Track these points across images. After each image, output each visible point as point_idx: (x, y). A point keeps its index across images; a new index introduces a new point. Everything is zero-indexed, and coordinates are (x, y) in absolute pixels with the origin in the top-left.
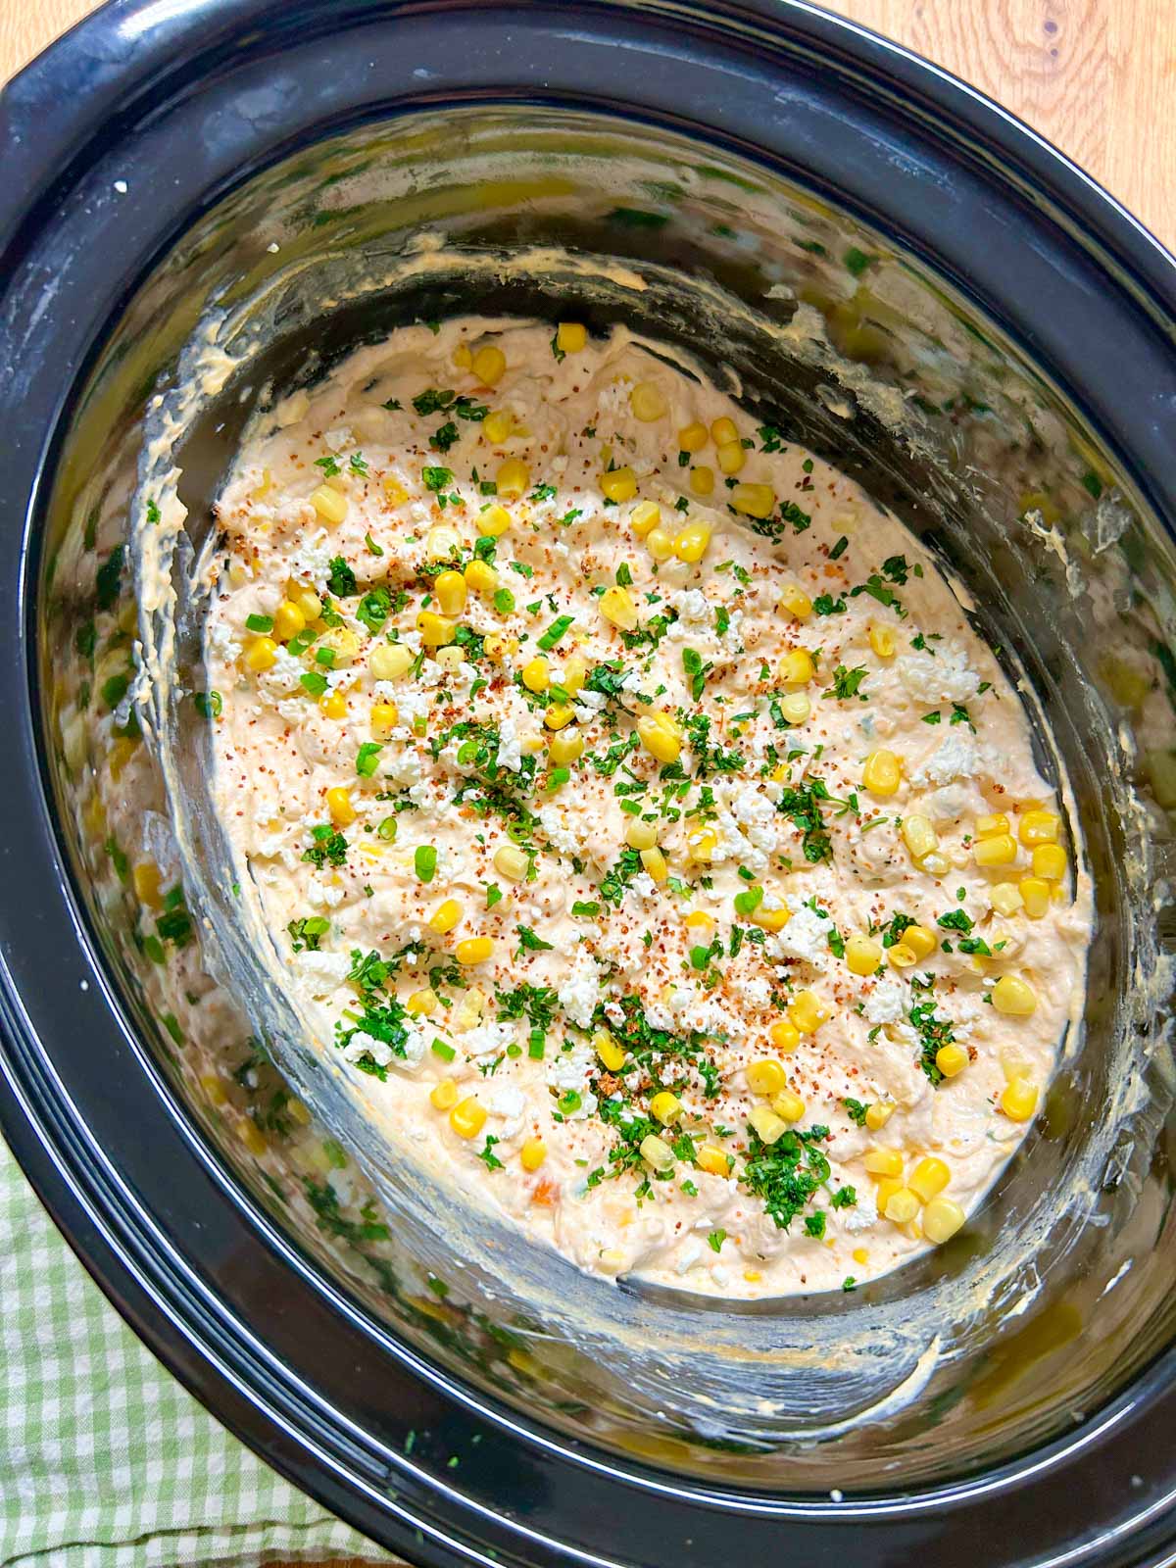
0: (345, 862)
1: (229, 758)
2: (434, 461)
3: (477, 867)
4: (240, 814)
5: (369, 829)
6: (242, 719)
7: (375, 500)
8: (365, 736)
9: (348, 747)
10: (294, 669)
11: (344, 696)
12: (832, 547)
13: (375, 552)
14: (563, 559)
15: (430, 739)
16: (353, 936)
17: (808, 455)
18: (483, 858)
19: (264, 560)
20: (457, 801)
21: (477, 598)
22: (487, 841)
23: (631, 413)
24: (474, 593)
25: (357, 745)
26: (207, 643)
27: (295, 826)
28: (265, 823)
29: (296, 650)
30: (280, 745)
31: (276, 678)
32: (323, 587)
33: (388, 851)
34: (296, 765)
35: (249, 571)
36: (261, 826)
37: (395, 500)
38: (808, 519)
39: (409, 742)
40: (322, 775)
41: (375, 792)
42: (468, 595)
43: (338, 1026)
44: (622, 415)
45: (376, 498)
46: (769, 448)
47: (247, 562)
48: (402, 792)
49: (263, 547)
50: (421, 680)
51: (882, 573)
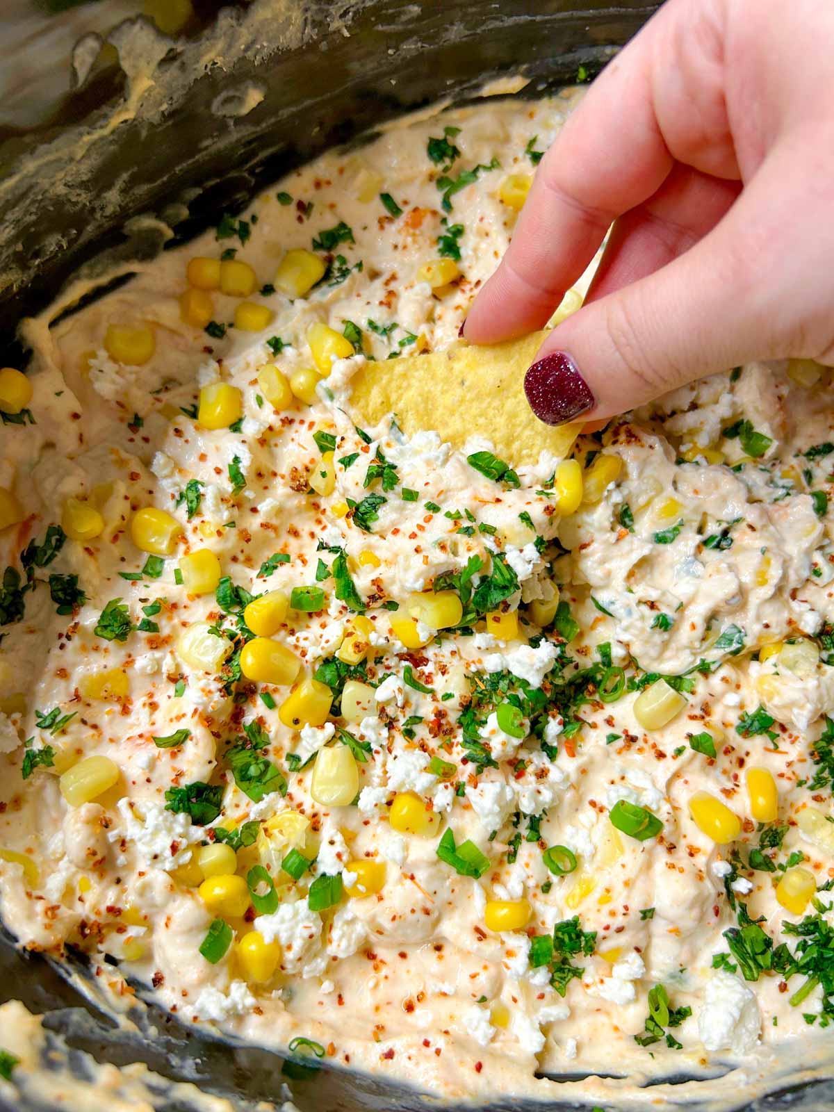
0: (594, 936)
1: (390, 1055)
2: (89, 617)
3: (650, 754)
4: (479, 1067)
5: (547, 888)
6: (332, 1013)
7: (106, 718)
8: (425, 848)
9: (431, 878)
10: (296, 913)
11: (354, 859)
12: (384, 212)
13: (177, 743)
14: (280, 511)
15: (465, 761)
16: (694, 957)
17: (272, 193)
18: (640, 743)
19: (130, 901)
20: (552, 753)
21: (292, 632)
22: (617, 731)
23: (135, 368)
24: (283, 633)
25: (435, 864)
26: (214, 1032)
27: (509, 990)
28: (491, 1031)
29: (271, 904)
30: (384, 971)
31: (297, 945)
32: (199, 833)
33: (588, 868)
34: (423, 958)
35: (133, 931)
36: (493, 1040)
37: (119, 691)
38: (343, 225)
39: (459, 790)
40: (453, 928)
41: (501, 862)
42: (280, 643)
43: (810, 1019)
44: (133, 377)
45: (105, 715)
46: (244, 233)
47: (121, 930)
48: (516, 824)
49: (111, 897)
50: (374, 747)
51: (440, 167)
